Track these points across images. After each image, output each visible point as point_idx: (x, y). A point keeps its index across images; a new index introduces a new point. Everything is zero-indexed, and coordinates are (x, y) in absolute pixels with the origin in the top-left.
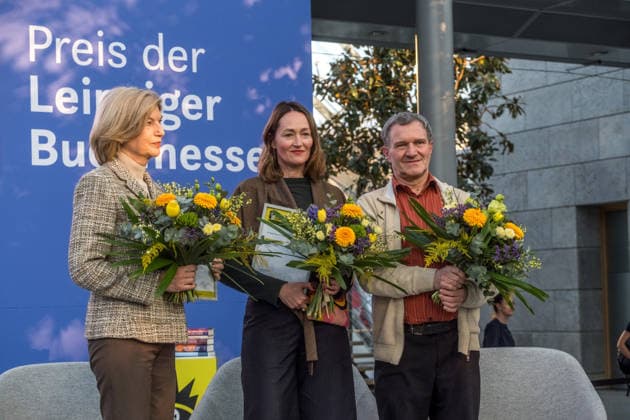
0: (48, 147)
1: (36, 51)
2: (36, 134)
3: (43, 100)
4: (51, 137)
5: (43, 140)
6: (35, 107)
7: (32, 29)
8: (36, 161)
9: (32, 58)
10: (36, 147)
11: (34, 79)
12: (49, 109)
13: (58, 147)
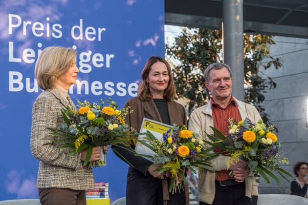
0: (19, 81)
1: (12, 28)
2: (11, 74)
3: (16, 55)
4: (20, 75)
5: (16, 77)
6: (11, 59)
7: (11, 16)
8: (12, 89)
9: (10, 32)
10: (12, 81)
11: (11, 44)
12: (19, 60)
13: (24, 81)
